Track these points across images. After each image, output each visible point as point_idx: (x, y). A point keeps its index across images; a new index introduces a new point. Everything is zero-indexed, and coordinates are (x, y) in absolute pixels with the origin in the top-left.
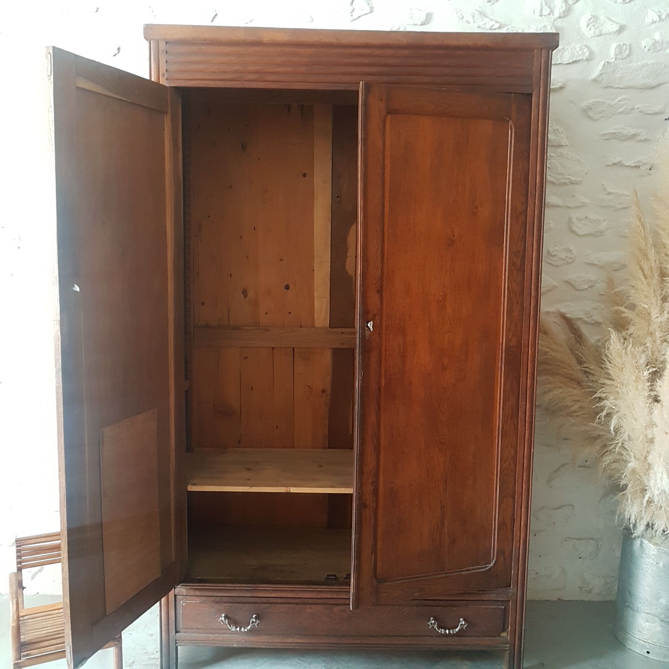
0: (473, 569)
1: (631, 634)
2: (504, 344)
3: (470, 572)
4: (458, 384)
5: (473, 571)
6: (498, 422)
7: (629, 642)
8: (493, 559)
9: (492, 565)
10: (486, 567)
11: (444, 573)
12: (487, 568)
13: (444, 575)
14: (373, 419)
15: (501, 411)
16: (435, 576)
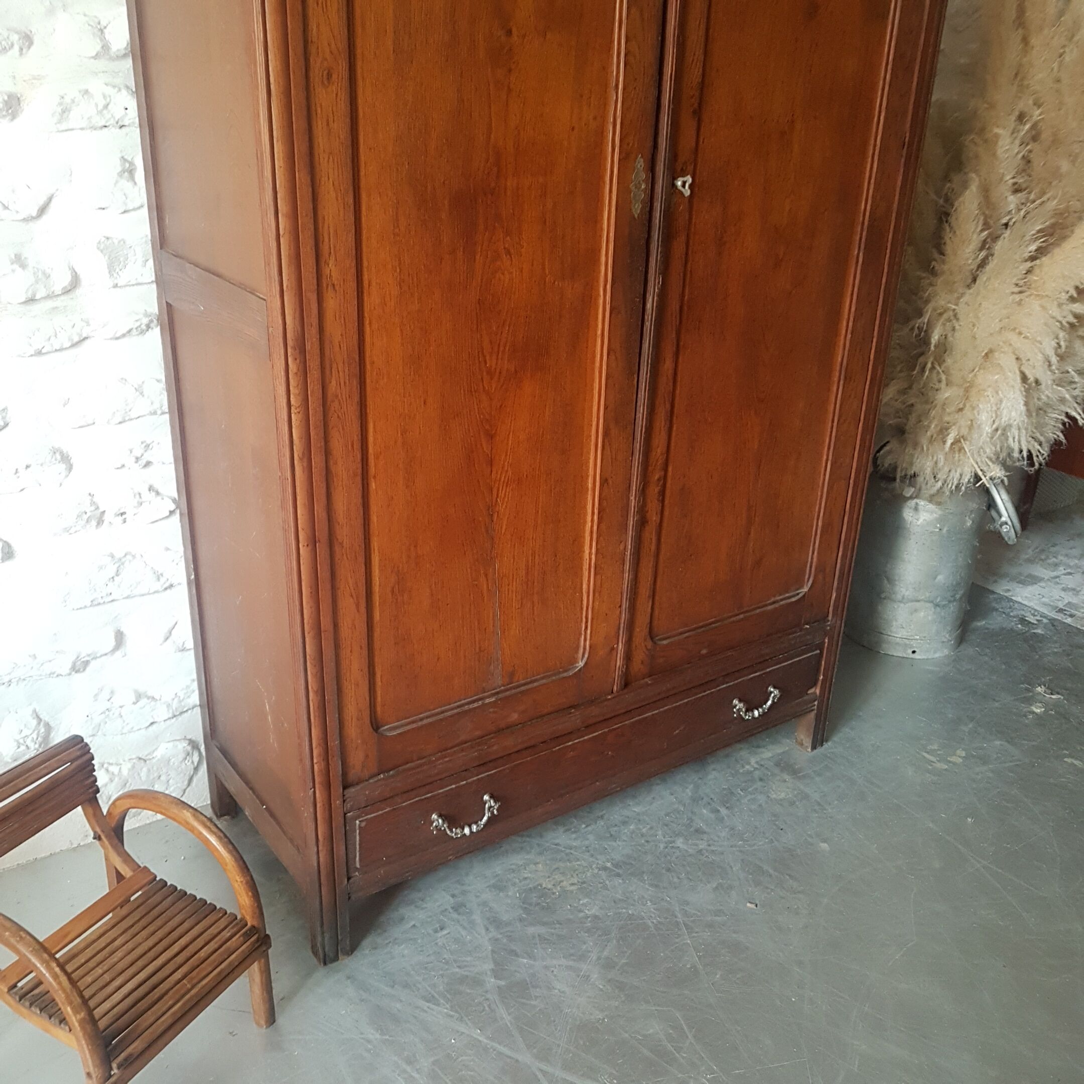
0: (782, 600)
1: (889, 633)
2: (868, 214)
3: (776, 605)
4: (794, 292)
5: (782, 603)
6: (840, 355)
7: (884, 646)
8: (808, 581)
9: (805, 589)
10: (798, 594)
11: (742, 613)
12: (801, 595)
13: (742, 616)
14: (667, 365)
15: (849, 336)
16: (732, 619)
